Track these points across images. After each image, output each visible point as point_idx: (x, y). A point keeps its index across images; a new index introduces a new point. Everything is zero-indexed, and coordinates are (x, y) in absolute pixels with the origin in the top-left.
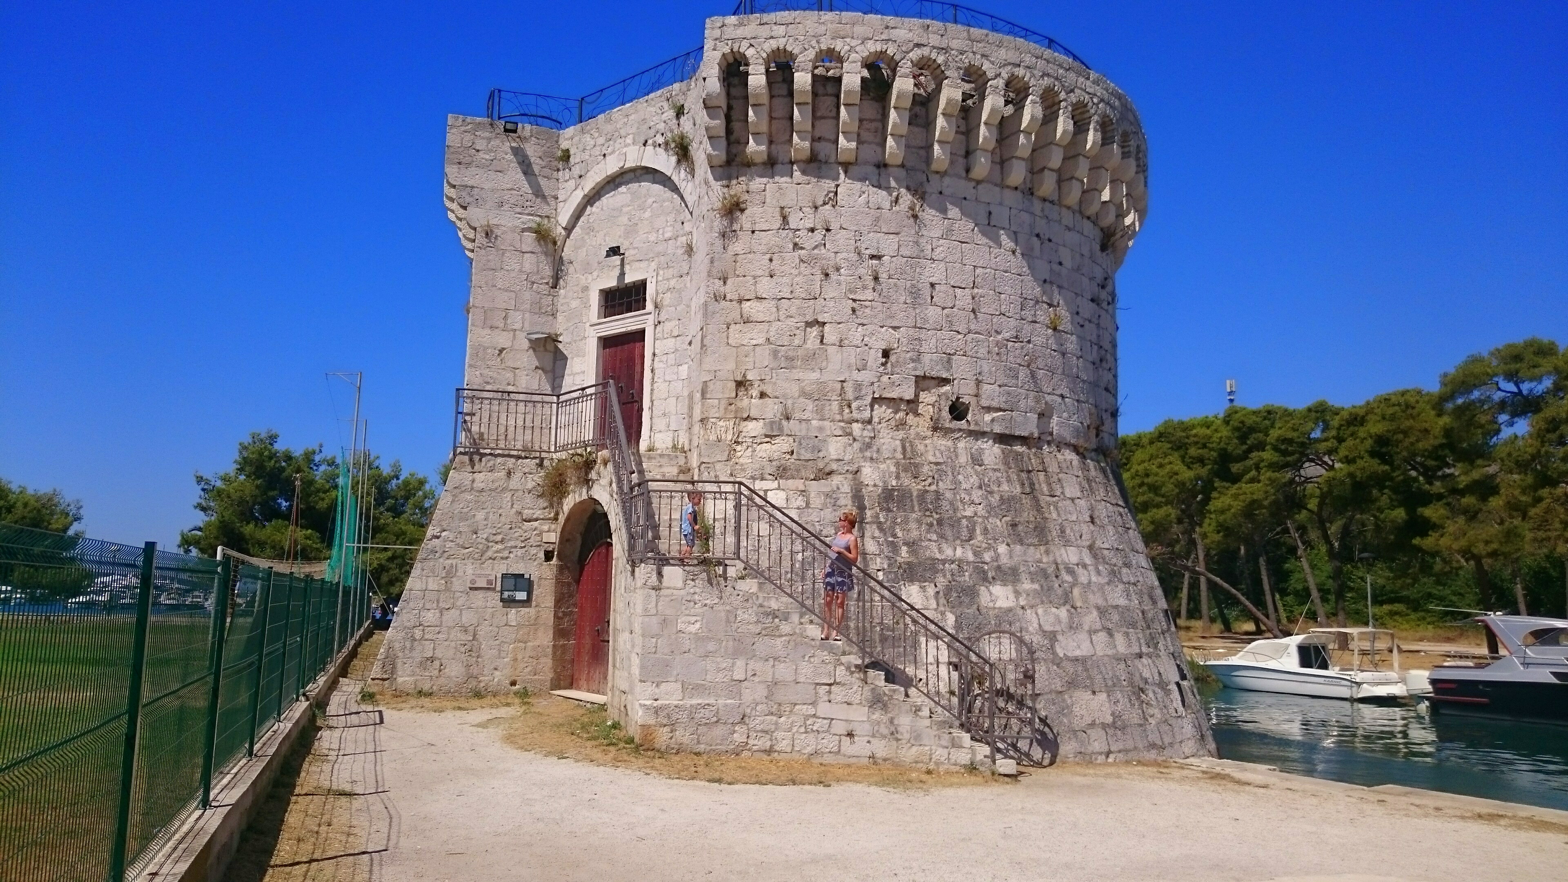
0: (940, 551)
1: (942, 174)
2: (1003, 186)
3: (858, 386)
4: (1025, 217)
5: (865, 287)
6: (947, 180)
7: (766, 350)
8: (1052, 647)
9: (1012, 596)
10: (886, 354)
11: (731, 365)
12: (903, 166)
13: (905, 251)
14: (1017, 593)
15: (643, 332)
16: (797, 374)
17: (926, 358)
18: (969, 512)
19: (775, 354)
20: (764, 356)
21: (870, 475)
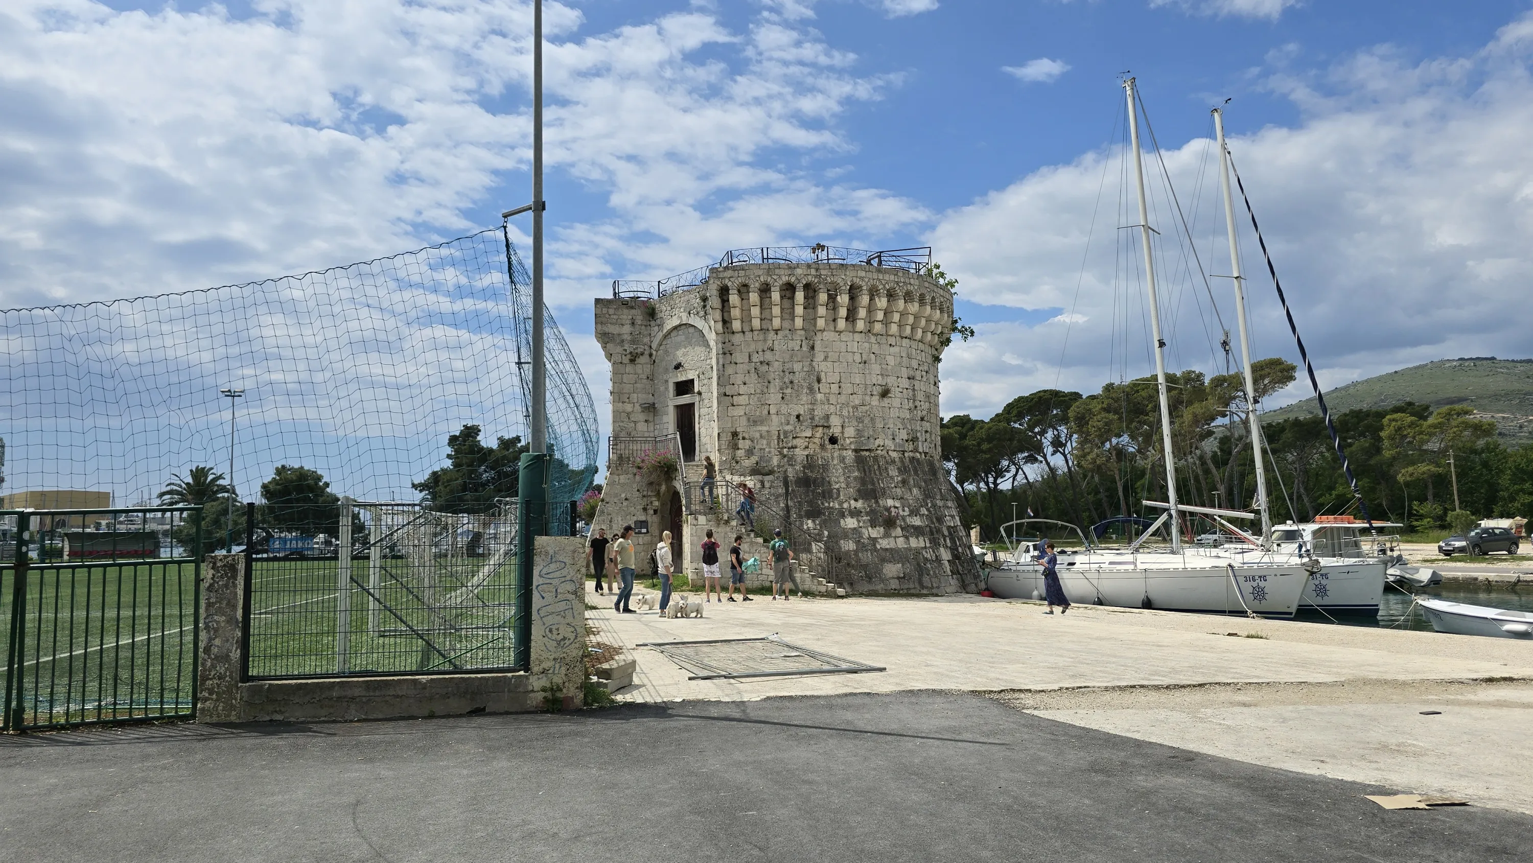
0: (823, 504)
1: (823, 331)
2: (854, 332)
3: (785, 433)
4: (866, 345)
5: (787, 387)
6: (825, 333)
7: (744, 419)
8: (875, 545)
9: (856, 523)
10: (798, 417)
11: (730, 425)
12: (803, 329)
13: (805, 369)
14: (859, 521)
15: (694, 404)
16: (760, 428)
17: (817, 418)
18: (837, 486)
19: (749, 420)
20: (744, 421)
21: (791, 473)
